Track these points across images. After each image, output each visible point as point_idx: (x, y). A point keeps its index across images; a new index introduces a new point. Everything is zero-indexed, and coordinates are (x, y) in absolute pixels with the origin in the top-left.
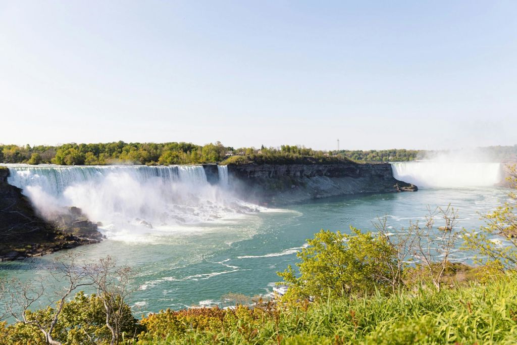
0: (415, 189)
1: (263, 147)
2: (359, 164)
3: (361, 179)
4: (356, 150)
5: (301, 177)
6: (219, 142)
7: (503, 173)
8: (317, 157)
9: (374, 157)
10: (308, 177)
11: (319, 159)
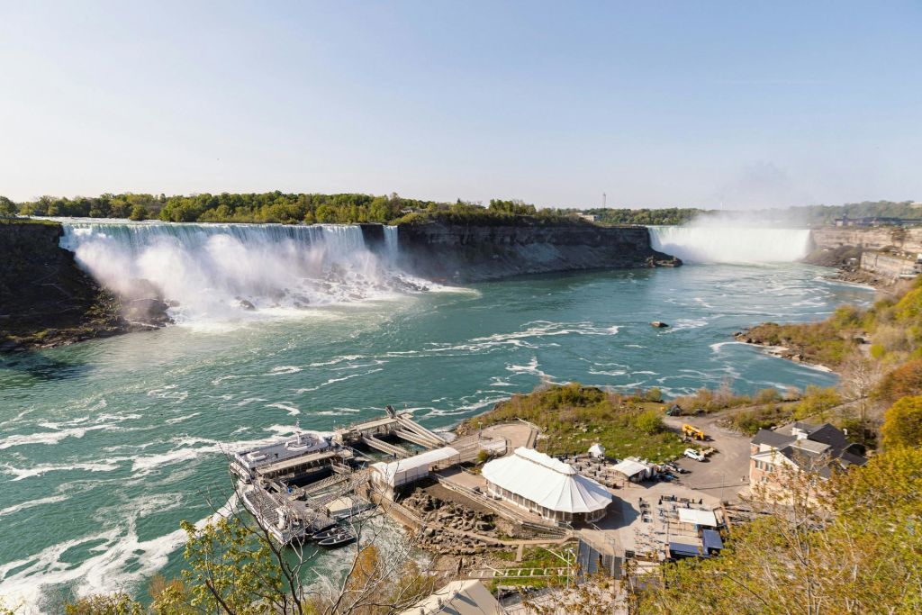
0: (678, 263)
1: (459, 201)
2: (601, 228)
3: (603, 248)
4: (622, 208)
5: (512, 244)
6: (396, 194)
7: (813, 244)
8: (538, 217)
9: (643, 218)
10: (522, 244)
11: (540, 220)
